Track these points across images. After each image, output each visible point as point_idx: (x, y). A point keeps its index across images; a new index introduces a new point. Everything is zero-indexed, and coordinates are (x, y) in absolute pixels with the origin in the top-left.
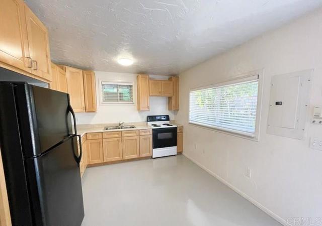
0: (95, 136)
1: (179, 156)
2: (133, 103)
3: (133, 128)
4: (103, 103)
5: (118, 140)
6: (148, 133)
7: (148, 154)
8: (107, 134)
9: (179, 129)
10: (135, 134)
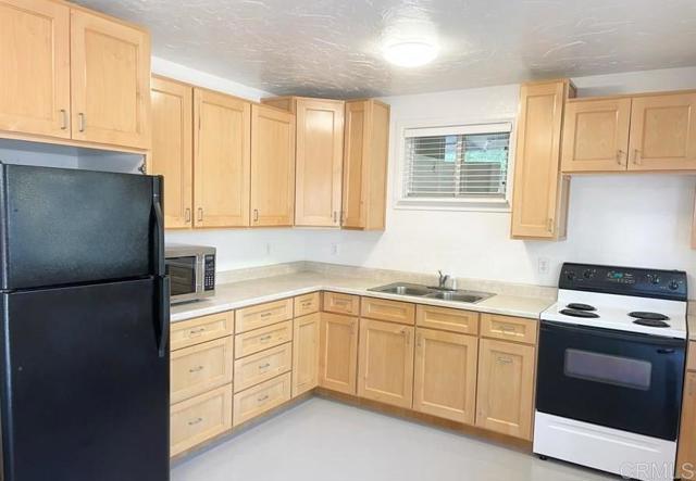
0: (341, 304)
2: (506, 205)
3: (471, 299)
4: (401, 203)
5: (403, 334)
6: (519, 335)
8: (372, 305)
10: (463, 326)
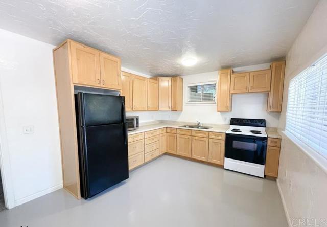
0: (172, 130)
1: (266, 181)
2: (215, 103)
3: (207, 128)
4: (187, 104)
5: (188, 138)
6: (220, 137)
7: (219, 162)
8: (180, 131)
9: (272, 142)
10: (205, 136)
